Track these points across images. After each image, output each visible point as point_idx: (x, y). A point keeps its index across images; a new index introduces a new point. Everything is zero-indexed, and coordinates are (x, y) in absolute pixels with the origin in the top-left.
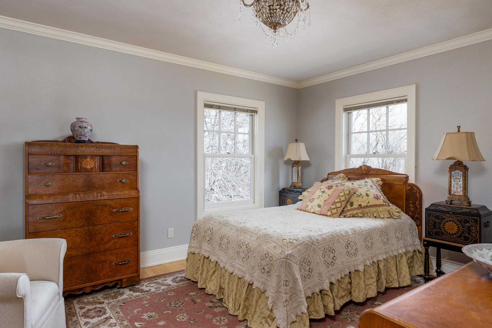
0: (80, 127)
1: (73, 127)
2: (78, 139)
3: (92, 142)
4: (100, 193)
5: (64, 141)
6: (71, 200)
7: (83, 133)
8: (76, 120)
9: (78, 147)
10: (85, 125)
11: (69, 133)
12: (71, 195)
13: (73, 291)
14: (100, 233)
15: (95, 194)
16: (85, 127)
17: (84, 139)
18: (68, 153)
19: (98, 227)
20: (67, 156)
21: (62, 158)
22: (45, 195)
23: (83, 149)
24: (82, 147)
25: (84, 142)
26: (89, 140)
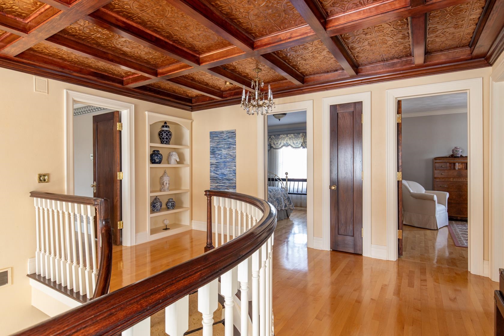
0: (456, 151)
1: (453, 151)
2: (455, 156)
3: (463, 157)
4: (465, 178)
5: (449, 157)
6: (452, 181)
7: (457, 153)
8: (454, 148)
9: (455, 159)
10: (458, 150)
11: (452, 153)
12: (452, 179)
13: (453, 217)
14: (465, 195)
15: (462, 179)
16: (459, 151)
17: (458, 156)
18: (450, 162)
19: (464, 193)
20: (450, 163)
21: (448, 164)
22: (441, 178)
23: (457, 160)
24: (457, 159)
25: (458, 157)
26: (461, 156)
